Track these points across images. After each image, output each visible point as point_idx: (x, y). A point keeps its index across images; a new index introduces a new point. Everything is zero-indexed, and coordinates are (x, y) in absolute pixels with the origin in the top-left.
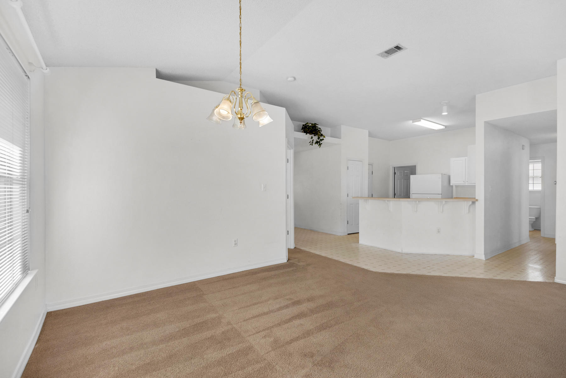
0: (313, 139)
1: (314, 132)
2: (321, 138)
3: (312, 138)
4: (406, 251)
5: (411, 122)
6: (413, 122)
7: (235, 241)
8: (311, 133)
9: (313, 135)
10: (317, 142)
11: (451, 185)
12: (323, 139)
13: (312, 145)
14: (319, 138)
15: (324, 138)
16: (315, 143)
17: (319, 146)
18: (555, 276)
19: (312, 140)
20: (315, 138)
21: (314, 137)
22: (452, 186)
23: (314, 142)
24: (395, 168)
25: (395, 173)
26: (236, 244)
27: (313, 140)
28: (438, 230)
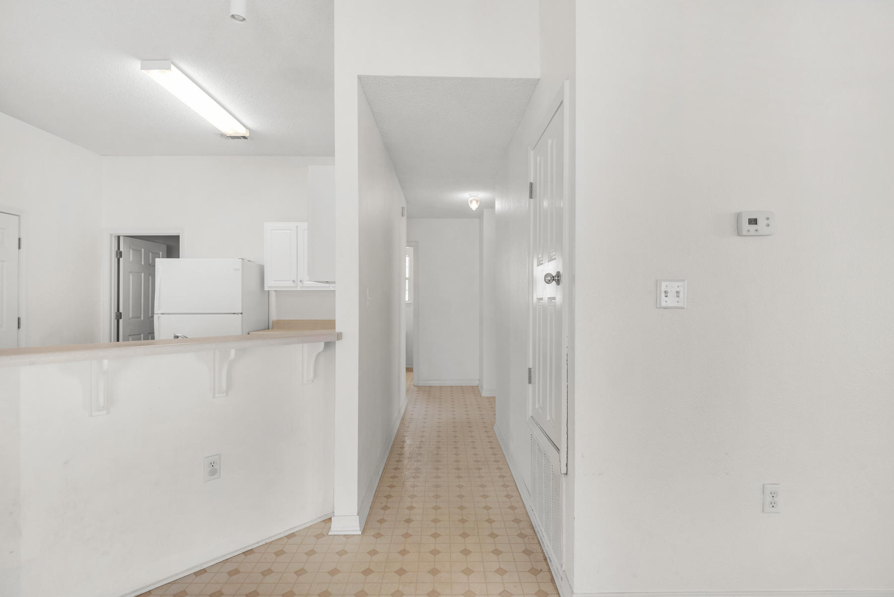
11: (266, 289)
22: (269, 291)
24: (118, 237)
25: (119, 254)
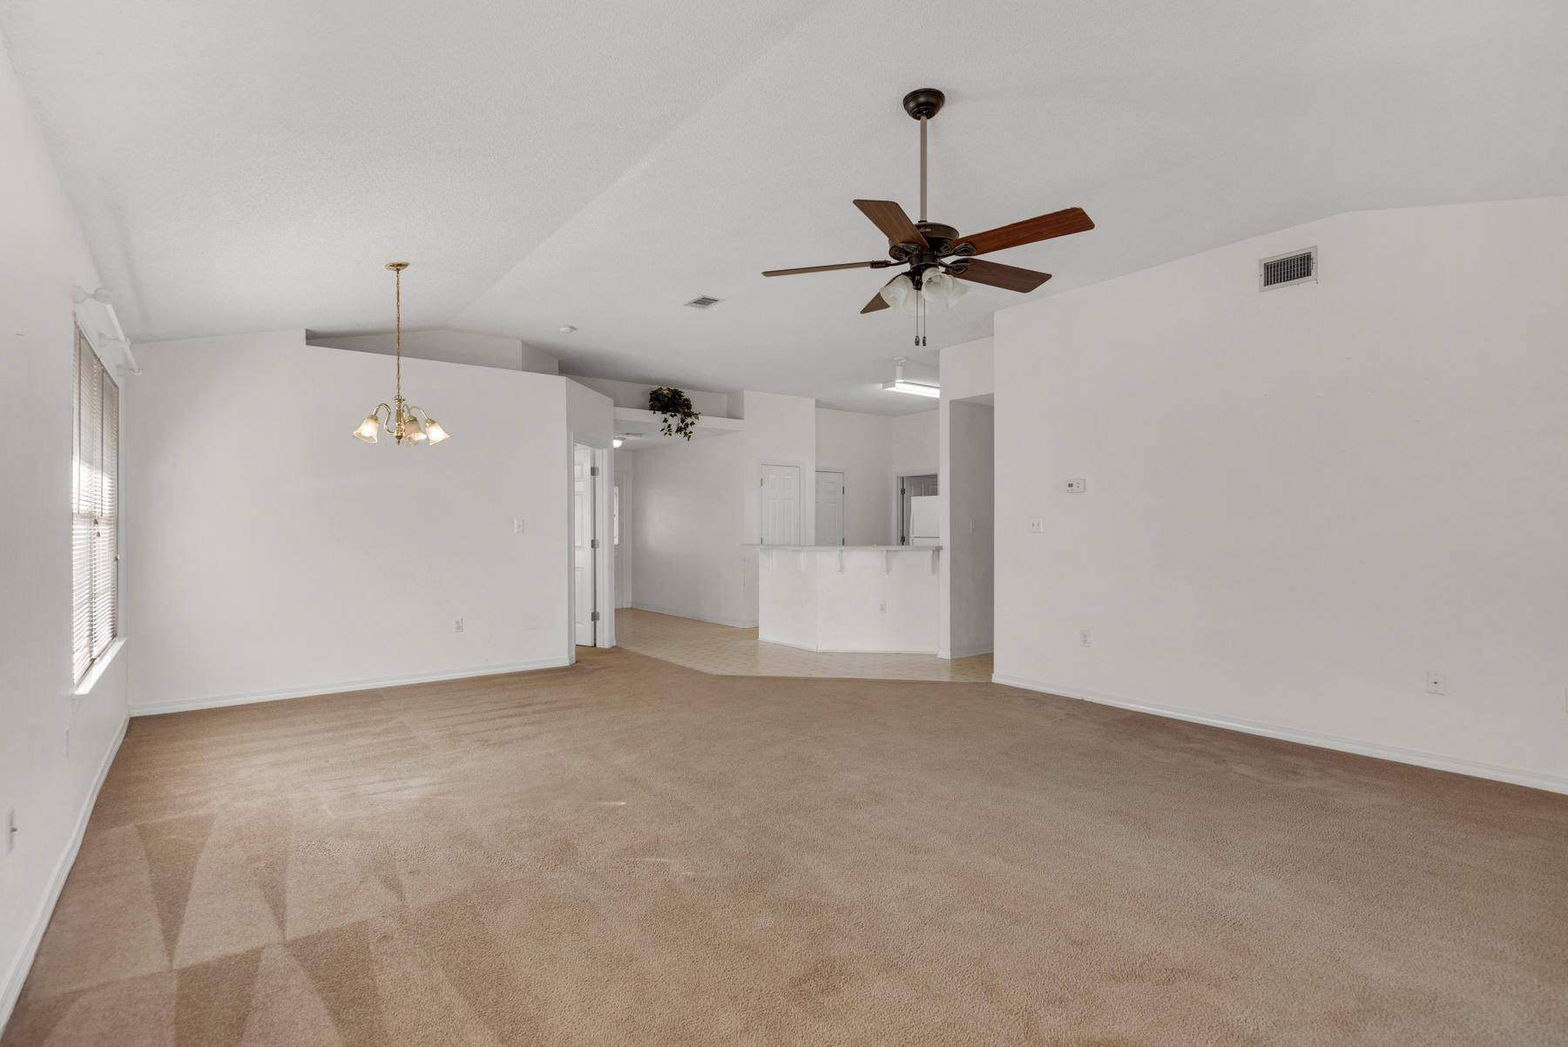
0: (669, 423)
1: (671, 409)
2: (689, 420)
3: (666, 421)
4: (824, 646)
5: (881, 385)
6: (884, 387)
7: (457, 623)
8: (664, 409)
9: (667, 416)
10: (679, 430)
12: (692, 423)
13: (670, 435)
14: (683, 421)
15: (695, 421)
16: (677, 431)
17: (686, 438)
18: (993, 672)
19: (667, 425)
20: (675, 421)
21: (670, 419)
23: (674, 428)
24: (903, 478)
25: (903, 491)
26: (458, 628)
27: (669, 426)
28: (882, 605)
